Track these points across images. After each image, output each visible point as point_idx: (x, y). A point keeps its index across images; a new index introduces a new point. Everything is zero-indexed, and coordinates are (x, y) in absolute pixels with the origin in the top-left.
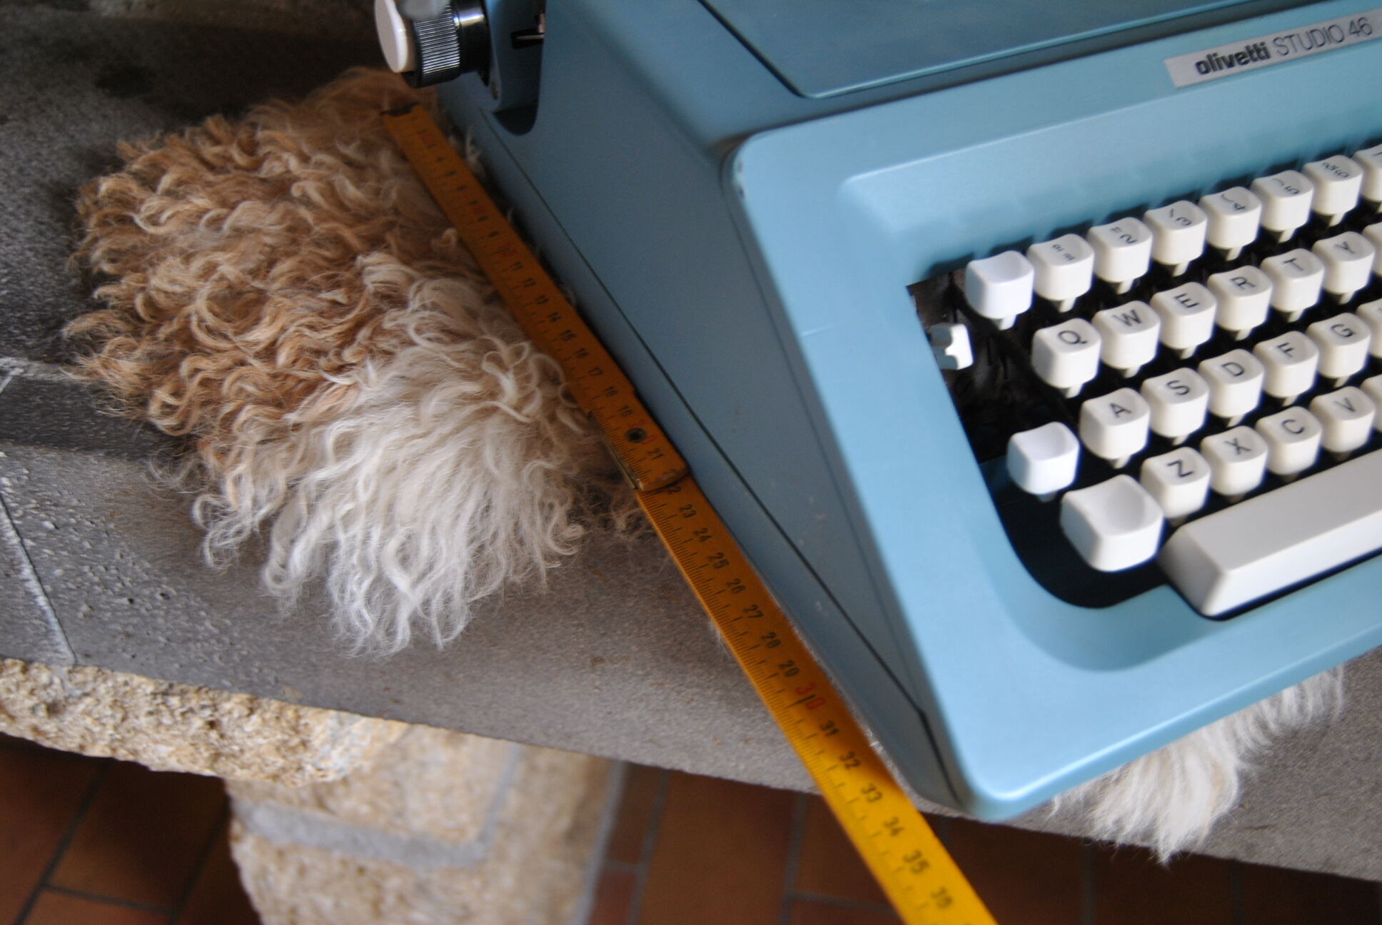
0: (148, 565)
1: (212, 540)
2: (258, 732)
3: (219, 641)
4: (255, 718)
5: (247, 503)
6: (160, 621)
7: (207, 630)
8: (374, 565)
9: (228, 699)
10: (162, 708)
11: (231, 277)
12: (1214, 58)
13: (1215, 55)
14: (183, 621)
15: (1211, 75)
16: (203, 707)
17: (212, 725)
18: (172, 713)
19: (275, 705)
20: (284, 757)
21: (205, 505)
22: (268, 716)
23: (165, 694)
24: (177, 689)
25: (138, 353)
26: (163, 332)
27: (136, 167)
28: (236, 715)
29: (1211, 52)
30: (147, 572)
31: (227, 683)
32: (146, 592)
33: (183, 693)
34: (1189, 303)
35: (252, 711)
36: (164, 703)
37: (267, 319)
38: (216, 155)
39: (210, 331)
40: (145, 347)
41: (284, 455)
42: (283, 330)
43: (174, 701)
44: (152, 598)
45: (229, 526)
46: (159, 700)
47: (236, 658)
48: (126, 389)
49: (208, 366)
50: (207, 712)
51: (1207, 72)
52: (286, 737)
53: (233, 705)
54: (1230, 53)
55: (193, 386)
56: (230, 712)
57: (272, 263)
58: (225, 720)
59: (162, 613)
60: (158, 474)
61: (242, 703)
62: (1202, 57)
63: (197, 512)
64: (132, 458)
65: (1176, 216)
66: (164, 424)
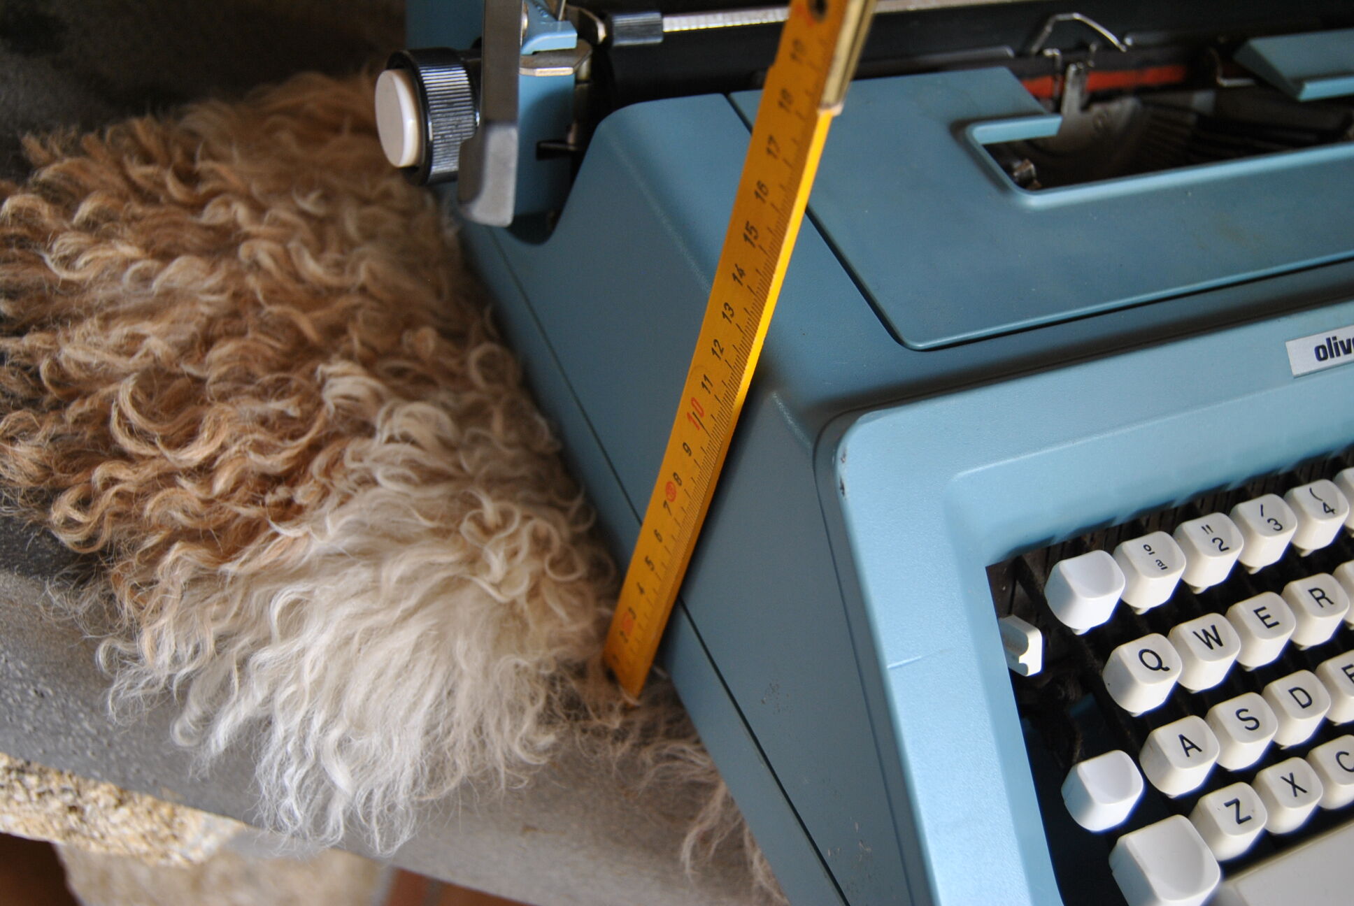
0: (24, 665)
1: (117, 693)
2: (125, 823)
3: (95, 739)
4: (124, 811)
5: (165, 656)
6: (29, 713)
7: (83, 728)
8: (312, 757)
9: (95, 787)
10: (17, 785)
11: (158, 353)
12: (1332, 342)
13: (1335, 338)
14: (57, 718)
15: (1330, 362)
16: (64, 791)
17: (73, 809)
18: (27, 791)
19: (148, 800)
20: (150, 844)
21: (111, 651)
22: (138, 810)
23: (21, 771)
24: (35, 767)
25: (40, 436)
26: (74, 410)
27: (46, 174)
28: (101, 803)
29: (1330, 335)
30: (22, 671)
31: (97, 774)
32: (18, 686)
33: (42, 774)
34: (1268, 621)
35: (121, 803)
36: (20, 781)
37: (206, 435)
38: (146, 177)
39: (132, 432)
40: (49, 427)
41: (215, 608)
42: (223, 448)
43: (32, 780)
44: (24, 692)
45: (138, 675)
46: (14, 775)
47: (112, 756)
48: (23, 482)
49: (128, 477)
50: (69, 798)
51: (1325, 358)
52: (155, 827)
53: (101, 794)
54: (1348, 338)
55: (108, 499)
56: (96, 801)
57: (208, 342)
58: (88, 808)
59: (32, 707)
60: (56, 598)
61: (110, 792)
62: (1321, 340)
63: (101, 656)
64: (25, 572)
65: (1267, 516)
66: (68, 538)
